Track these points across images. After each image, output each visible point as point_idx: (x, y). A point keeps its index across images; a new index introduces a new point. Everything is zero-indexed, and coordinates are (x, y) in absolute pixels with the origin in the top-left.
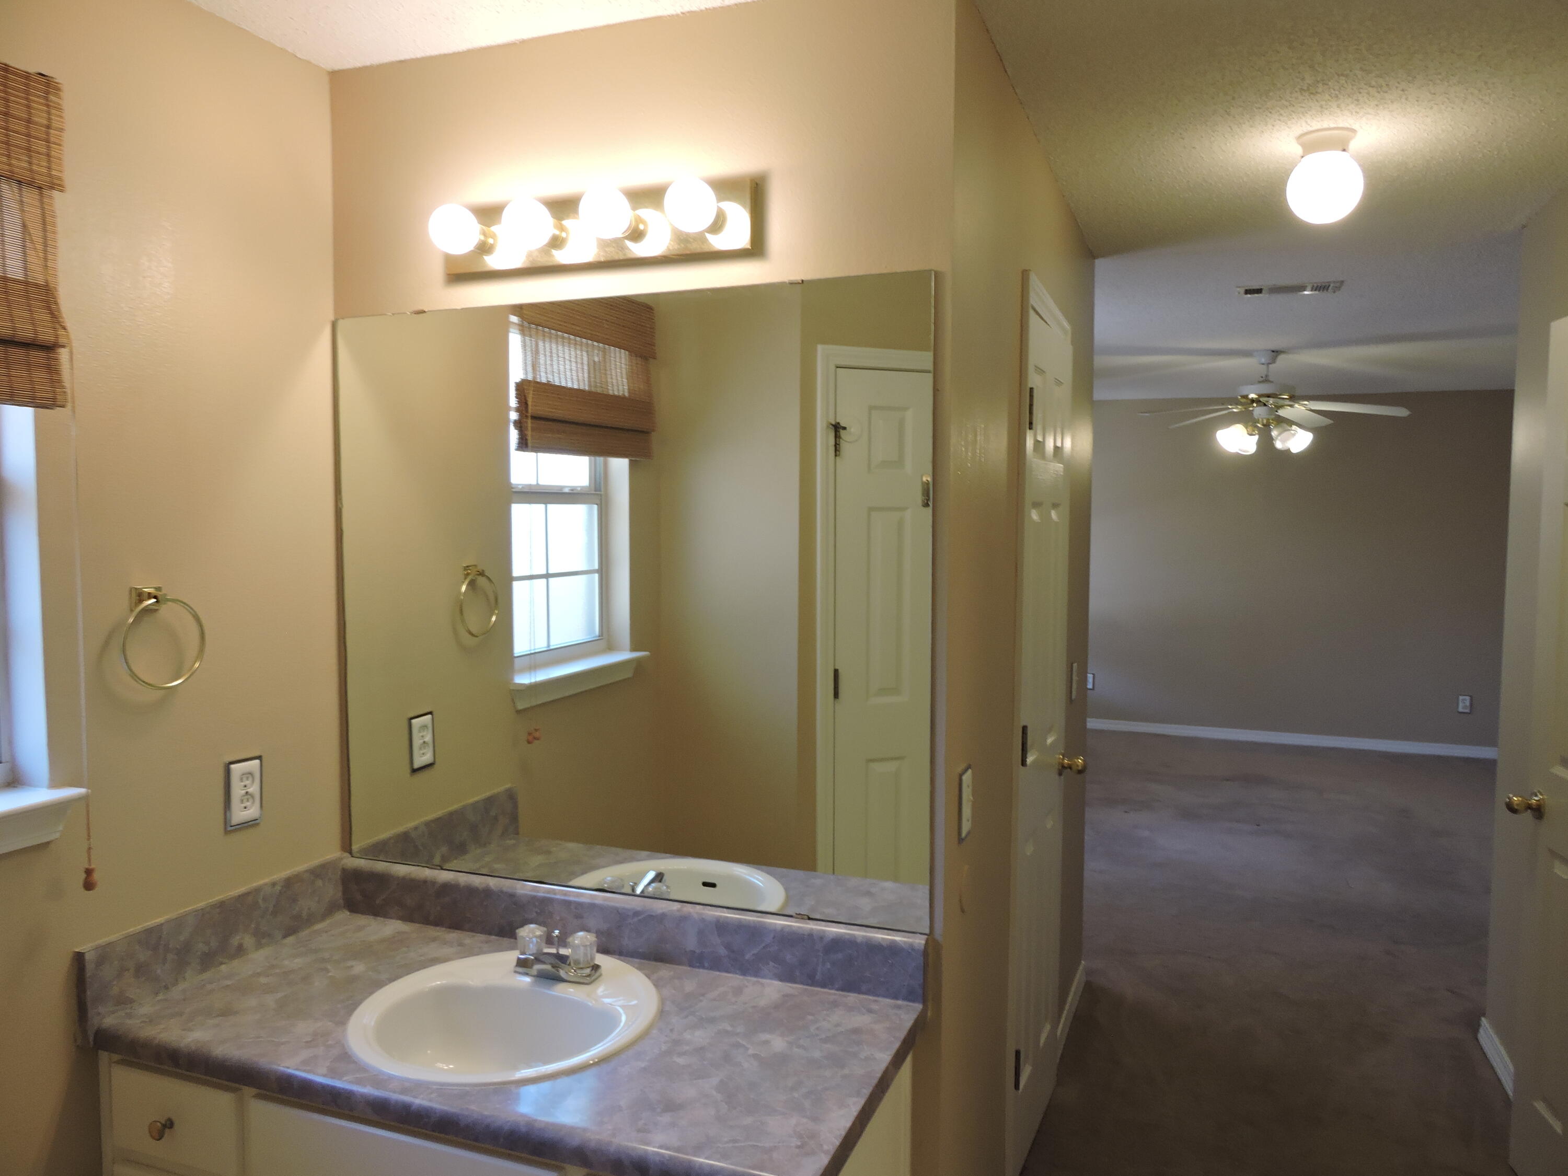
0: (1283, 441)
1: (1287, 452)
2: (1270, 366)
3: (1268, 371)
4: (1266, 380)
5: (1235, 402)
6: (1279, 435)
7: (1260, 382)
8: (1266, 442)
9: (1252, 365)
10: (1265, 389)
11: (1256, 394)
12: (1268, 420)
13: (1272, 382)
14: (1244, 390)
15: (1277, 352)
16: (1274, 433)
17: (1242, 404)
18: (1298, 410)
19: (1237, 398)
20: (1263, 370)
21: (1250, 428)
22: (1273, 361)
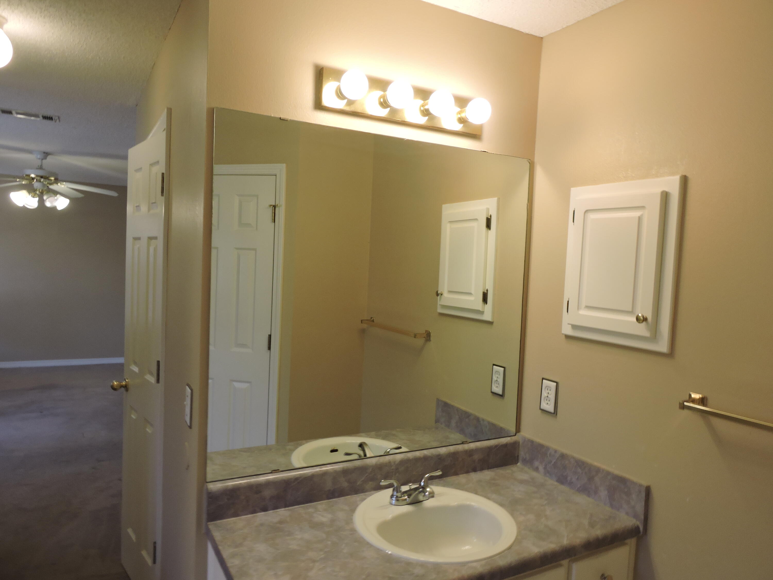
0: (51, 202)
1: (54, 209)
2: (43, 161)
3: (42, 162)
4: (41, 168)
5: (22, 178)
6: (47, 198)
7: (37, 169)
8: (41, 202)
9: (33, 158)
10: (41, 173)
11: (35, 174)
12: (42, 190)
13: (44, 169)
14: (27, 172)
15: (47, 153)
16: (45, 198)
17: (27, 179)
18: (61, 187)
19: (23, 176)
20: (39, 162)
21: (33, 194)
22: (45, 158)
